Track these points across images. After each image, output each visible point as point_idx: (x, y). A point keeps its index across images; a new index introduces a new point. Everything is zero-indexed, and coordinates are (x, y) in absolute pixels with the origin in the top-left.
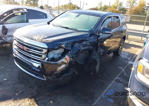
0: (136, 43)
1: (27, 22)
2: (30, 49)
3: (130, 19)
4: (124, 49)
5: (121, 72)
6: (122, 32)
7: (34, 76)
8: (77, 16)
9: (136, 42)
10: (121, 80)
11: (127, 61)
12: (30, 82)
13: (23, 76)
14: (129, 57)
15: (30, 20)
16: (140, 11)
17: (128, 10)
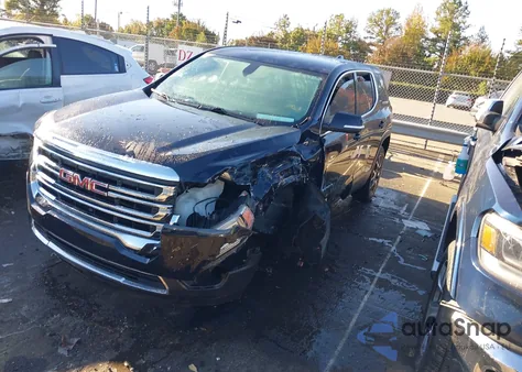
0: (412, 158)
1: (56, 83)
2: (111, 187)
3: (391, 80)
4: (382, 182)
5: (389, 256)
6: (381, 124)
7: (122, 280)
8: (247, 71)
9: (410, 155)
10: (394, 282)
11: (397, 220)
12: (98, 306)
13: (67, 284)
14: (403, 206)
15: (65, 79)
16: (410, 54)
17: (371, 47)
